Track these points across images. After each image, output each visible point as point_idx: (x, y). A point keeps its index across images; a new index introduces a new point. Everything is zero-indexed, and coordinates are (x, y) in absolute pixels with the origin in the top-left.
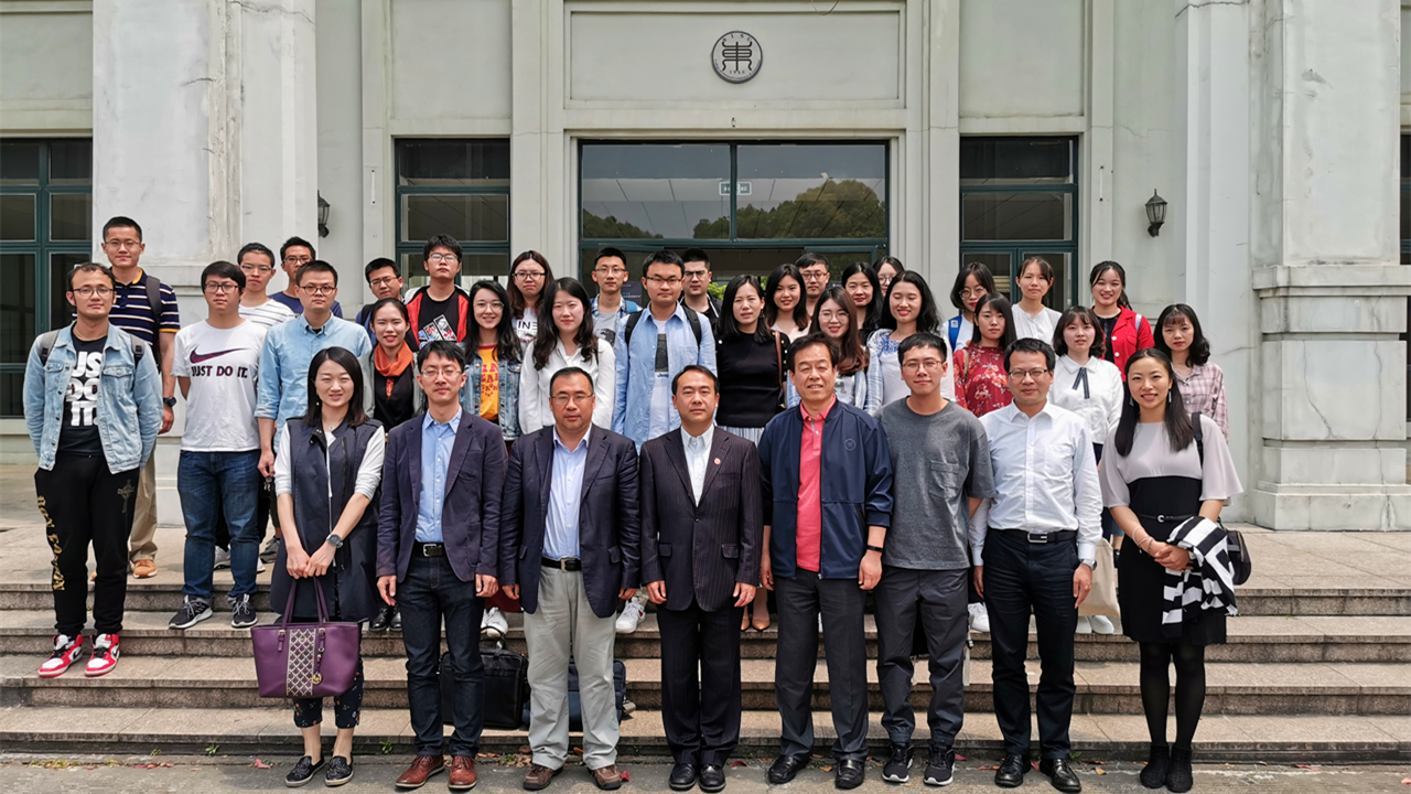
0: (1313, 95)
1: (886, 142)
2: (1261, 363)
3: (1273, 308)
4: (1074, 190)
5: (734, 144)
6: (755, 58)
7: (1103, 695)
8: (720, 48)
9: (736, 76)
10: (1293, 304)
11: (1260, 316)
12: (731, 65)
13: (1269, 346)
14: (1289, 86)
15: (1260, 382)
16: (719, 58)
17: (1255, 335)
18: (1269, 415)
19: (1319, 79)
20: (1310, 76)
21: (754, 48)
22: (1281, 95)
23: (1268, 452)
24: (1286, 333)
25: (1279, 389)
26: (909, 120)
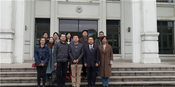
0: (147, 13)
1: (97, 20)
2: (142, 44)
3: (143, 37)
4: (120, 26)
5: (79, 20)
6: (81, 10)
7: (125, 79)
8: (77, 8)
9: (79, 12)
10: (145, 37)
11: (141, 39)
12: (78, 10)
13: (143, 42)
14: (144, 12)
15: (142, 46)
16: (77, 10)
17: (141, 41)
18: (143, 50)
19: (147, 11)
20: (146, 11)
21: (81, 8)
22: (143, 13)
23: (143, 54)
24: (144, 40)
25: (144, 47)
26: (100, 17)
